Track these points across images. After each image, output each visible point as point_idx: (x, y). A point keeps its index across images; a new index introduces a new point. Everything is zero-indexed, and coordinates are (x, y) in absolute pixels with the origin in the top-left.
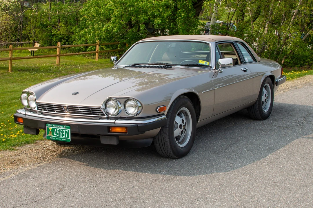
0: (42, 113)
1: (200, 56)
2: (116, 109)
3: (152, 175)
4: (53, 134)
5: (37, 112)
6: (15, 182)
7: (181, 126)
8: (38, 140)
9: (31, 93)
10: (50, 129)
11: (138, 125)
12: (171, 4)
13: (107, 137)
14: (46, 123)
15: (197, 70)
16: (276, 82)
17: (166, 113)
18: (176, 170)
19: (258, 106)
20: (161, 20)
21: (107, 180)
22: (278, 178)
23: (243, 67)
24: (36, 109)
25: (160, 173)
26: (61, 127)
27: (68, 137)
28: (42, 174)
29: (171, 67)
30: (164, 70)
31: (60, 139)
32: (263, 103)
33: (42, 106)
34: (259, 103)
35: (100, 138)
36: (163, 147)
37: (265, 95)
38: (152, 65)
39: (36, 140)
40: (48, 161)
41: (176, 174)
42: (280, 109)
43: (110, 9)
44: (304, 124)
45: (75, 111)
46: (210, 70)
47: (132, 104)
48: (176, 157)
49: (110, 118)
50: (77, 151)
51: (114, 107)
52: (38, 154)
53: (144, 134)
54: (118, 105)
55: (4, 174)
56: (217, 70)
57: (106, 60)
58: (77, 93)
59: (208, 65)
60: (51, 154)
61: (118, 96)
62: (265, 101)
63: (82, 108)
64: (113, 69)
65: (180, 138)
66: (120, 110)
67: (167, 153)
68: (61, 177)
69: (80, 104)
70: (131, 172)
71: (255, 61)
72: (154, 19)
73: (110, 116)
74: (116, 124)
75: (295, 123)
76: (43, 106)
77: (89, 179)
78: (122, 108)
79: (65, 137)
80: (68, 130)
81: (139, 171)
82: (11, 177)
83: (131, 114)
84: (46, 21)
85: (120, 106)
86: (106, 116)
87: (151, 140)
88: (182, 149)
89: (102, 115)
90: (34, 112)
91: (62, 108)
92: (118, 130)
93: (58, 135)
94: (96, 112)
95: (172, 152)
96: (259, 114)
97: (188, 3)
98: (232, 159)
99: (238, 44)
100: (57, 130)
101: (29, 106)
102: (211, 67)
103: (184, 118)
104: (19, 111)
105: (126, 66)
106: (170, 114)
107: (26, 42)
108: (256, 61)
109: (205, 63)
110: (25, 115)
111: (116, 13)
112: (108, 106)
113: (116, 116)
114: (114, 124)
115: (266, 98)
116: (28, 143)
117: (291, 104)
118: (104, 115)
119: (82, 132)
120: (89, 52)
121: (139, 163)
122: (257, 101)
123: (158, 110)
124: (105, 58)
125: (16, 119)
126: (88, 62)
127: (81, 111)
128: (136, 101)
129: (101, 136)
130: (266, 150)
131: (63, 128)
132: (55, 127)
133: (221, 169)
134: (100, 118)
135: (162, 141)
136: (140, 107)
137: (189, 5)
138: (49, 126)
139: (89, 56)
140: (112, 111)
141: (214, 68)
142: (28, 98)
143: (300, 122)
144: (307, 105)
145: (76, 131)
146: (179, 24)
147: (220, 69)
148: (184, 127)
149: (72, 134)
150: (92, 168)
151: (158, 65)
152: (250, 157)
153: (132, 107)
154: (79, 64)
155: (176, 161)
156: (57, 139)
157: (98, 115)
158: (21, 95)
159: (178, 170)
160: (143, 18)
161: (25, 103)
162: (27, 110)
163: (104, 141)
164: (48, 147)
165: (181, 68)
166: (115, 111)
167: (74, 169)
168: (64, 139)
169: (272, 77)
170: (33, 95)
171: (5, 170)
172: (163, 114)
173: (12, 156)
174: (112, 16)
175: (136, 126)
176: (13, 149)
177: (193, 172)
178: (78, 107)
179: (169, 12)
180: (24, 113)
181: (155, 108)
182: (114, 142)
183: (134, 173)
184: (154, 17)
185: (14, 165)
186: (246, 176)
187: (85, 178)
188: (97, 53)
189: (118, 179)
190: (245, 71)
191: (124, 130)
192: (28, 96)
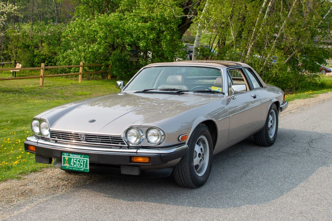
0: (56, 142)
1: (204, 81)
2: (138, 138)
3: (175, 207)
4: (69, 163)
5: (50, 140)
6: (33, 216)
7: (200, 154)
8: (44, 168)
9: (43, 120)
10: (67, 159)
11: (162, 155)
12: (156, 27)
13: (128, 167)
14: (62, 152)
15: (210, 97)
16: (280, 108)
17: (187, 142)
18: (198, 201)
19: (264, 132)
20: (146, 42)
21: (130, 212)
22: (302, 208)
23: (253, 93)
24: (49, 137)
25: (182, 204)
26: (78, 157)
27: (86, 167)
28: (59, 207)
29: (184, 93)
30: (177, 96)
31: (78, 169)
32: (269, 129)
33: (55, 134)
34: (265, 129)
35: (120, 168)
36: (183, 177)
37: (271, 121)
38: (163, 91)
39: (42, 168)
40: (62, 191)
41: (198, 205)
42: (282, 135)
43: (95, 31)
44: (310, 150)
45: (92, 139)
46: (223, 97)
47: (155, 132)
48: (195, 187)
49: (131, 147)
50: (89, 180)
51: (135, 136)
52: (48, 184)
53: (166, 164)
54: (139, 133)
55: (18, 206)
56: (230, 97)
57: (89, 81)
58: (93, 121)
59: (220, 91)
60: (63, 183)
61: (140, 125)
62: (271, 128)
63: (100, 136)
64: (120, 94)
65: (198, 167)
66: (142, 139)
67: (186, 183)
68: (80, 209)
69: (98, 132)
70: (153, 204)
71: (261, 87)
72: (139, 41)
73: (131, 145)
74: (138, 154)
75: (301, 149)
76: (57, 134)
77: (110, 211)
78: (144, 137)
79: (83, 167)
80: (87, 160)
81: (160, 202)
82: (27, 210)
83: (152, 143)
84: (28, 42)
85: (142, 134)
86: (127, 145)
87: (170, 170)
88: (201, 179)
89: (122, 144)
90: (46, 140)
91: (79, 136)
92: (140, 160)
93: (75, 165)
94: (116, 141)
95: (191, 182)
96: (266, 141)
97: (173, 26)
98: (250, 189)
99: (246, 70)
100: (75, 159)
101: (41, 133)
102: (224, 94)
103: (202, 146)
104: (28, 138)
105: (136, 91)
106: (190, 143)
107: (7, 63)
108: (263, 87)
109: (218, 89)
110: (37, 143)
111: (101, 34)
112: (128, 135)
113: (138, 145)
114: (135, 154)
115: (272, 124)
116: (35, 171)
117: (291, 130)
118: (124, 144)
119: (102, 162)
120: (73, 74)
121: (157, 193)
122: (264, 127)
123: (180, 138)
124: (88, 79)
125: (27, 147)
126: (72, 84)
127: (99, 140)
128: (159, 129)
129: (121, 166)
130: (282, 179)
131: (81, 157)
132: (72, 156)
133: (243, 199)
134: (121, 147)
135: (182, 171)
136: (163, 136)
137: (174, 27)
138: (65, 155)
139: (72, 77)
140: (133, 140)
141: (227, 95)
142: (40, 125)
143: (305, 148)
144: (307, 130)
145: (95, 160)
146: (164, 46)
147: (233, 96)
148: (202, 156)
149: (90, 164)
150: (111, 200)
151: (170, 91)
152: (268, 186)
153: (154, 136)
154: (63, 86)
155: (196, 191)
156: (73, 168)
157: (118, 144)
158: (32, 122)
159: (200, 201)
160: (128, 39)
161: (37, 130)
162: (38, 138)
163: (125, 171)
164: (57, 175)
165: (193, 95)
166: (136, 140)
167: (92, 200)
168: (82, 169)
169: (277, 103)
170: (46, 122)
171: (18, 201)
172: (184, 143)
173: (21, 186)
174: (97, 37)
175: (160, 156)
176: (20, 178)
177: (216, 203)
178: (96, 136)
179: (154, 34)
180: (36, 141)
181: (177, 137)
182: (136, 172)
183: (156, 204)
184: (139, 39)
185: (26, 195)
186: (270, 207)
187: (106, 210)
188: (81, 74)
189: (140, 211)
190: (255, 97)
191: (147, 160)
192: (40, 123)
